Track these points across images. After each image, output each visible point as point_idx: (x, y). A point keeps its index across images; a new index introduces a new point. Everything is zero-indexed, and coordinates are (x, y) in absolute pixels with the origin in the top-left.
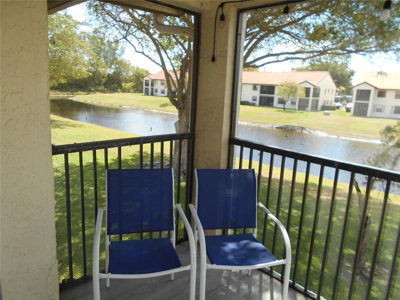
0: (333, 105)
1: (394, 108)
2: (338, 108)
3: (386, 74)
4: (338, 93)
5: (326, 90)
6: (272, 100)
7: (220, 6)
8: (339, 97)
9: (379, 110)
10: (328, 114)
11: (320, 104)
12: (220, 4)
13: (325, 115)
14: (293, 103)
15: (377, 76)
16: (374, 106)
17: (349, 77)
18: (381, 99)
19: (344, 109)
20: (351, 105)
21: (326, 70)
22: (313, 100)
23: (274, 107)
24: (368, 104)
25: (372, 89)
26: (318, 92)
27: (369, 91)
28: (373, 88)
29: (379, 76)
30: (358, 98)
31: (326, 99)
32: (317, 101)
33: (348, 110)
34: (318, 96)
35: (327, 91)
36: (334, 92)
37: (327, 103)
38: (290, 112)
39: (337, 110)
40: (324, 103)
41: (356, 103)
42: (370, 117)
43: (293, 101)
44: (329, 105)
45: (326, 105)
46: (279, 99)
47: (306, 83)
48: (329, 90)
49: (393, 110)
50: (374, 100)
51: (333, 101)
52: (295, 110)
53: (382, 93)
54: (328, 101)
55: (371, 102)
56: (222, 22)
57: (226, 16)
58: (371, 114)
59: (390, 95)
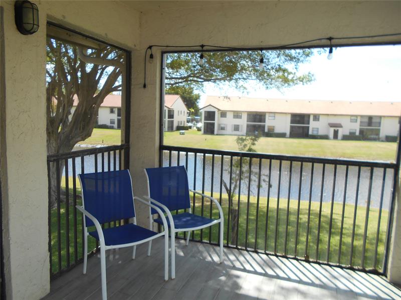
0: (185, 125)
1: (233, 126)
2: (190, 127)
3: (229, 98)
4: (188, 115)
5: (179, 111)
7: (148, 48)
8: (190, 118)
9: (223, 129)
10: (183, 134)
11: (175, 125)
12: (148, 46)
13: (180, 134)
15: (224, 100)
16: (219, 125)
17: (196, 100)
18: (223, 119)
19: (195, 128)
20: (201, 125)
21: (177, 93)
22: (168, 121)
24: (214, 123)
26: (172, 114)
27: (214, 112)
28: (217, 110)
29: (225, 99)
30: (206, 119)
31: (180, 120)
32: (172, 122)
33: (199, 129)
34: (173, 118)
35: (180, 113)
36: (186, 113)
37: (181, 124)
39: (189, 129)
40: (179, 124)
41: (204, 123)
42: (217, 135)
44: (182, 125)
45: (180, 125)
48: (181, 112)
49: (233, 129)
50: (218, 120)
51: (186, 121)
53: (223, 114)
54: (181, 122)
55: (216, 122)
56: (151, 59)
57: (154, 56)
58: (218, 132)
59: (230, 116)
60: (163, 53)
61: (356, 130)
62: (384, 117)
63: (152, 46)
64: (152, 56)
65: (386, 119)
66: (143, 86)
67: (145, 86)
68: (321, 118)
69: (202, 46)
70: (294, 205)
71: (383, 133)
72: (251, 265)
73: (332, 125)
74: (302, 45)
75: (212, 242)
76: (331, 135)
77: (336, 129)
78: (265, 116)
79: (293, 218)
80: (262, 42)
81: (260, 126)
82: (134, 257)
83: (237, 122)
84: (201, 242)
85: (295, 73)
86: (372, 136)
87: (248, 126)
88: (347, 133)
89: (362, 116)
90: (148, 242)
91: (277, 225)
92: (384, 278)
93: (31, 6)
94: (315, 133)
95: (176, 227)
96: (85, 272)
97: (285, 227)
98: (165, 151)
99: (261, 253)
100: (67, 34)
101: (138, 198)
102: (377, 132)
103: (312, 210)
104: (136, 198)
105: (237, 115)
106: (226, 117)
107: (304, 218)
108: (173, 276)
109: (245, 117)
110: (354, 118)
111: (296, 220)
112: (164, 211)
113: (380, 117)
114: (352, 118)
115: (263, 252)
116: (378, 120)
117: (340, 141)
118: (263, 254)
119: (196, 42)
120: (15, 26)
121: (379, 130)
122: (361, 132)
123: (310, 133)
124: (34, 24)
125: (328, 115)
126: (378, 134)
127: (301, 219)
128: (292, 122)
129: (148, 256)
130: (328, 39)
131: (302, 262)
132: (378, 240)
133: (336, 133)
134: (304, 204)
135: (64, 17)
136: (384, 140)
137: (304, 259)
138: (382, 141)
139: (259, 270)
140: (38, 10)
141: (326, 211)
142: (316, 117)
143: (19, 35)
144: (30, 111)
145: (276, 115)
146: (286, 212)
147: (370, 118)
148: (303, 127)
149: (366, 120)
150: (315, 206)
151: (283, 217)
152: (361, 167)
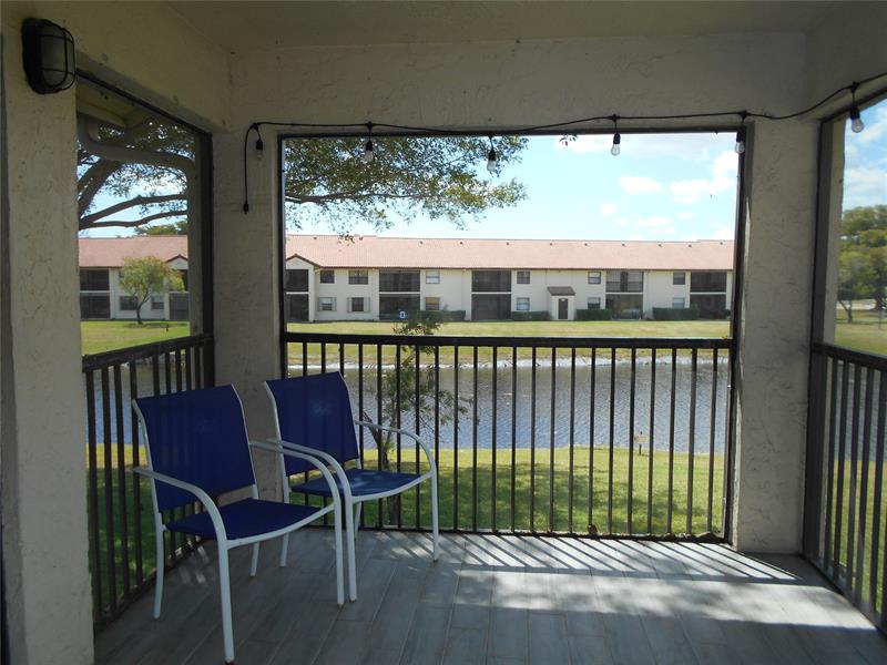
1: (350, 301)
6: (105, 301)
7: (251, 128)
9: (328, 308)
14: (157, 306)
16: (318, 300)
18: (328, 286)
23: (114, 319)
25: (310, 268)
27: (305, 272)
28: (312, 266)
29: (343, 240)
38: (155, 326)
42: (314, 322)
43: (156, 301)
46: (122, 298)
47: (180, 259)
49: (350, 307)
50: (316, 289)
52: (163, 320)
53: (327, 275)
55: (311, 293)
56: (259, 151)
57: (264, 143)
58: (316, 315)
59: (341, 278)
60: (281, 138)
61: (599, 299)
62: (649, 270)
63: (259, 124)
64: (259, 145)
65: (651, 274)
66: (242, 208)
67: (246, 208)
68: (533, 275)
69: (370, 125)
70: (504, 458)
71: (648, 304)
72: (495, 557)
73: (554, 291)
74: (563, 128)
75: (403, 527)
76: (555, 312)
77: (563, 298)
78: (419, 275)
79: (502, 483)
80: (490, 120)
81: (408, 299)
82: (253, 574)
83: (358, 291)
84: (379, 528)
85: (485, 183)
86: (630, 311)
87: (382, 299)
88: (585, 307)
89: (609, 271)
90: (281, 537)
91: (475, 500)
92: (727, 546)
93: (61, 35)
94: (523, 308)
95: (354, 494)
96: (157, 614)
97: (490, 502)
98: (290, 345)
99: (507, 534)
100: (102, 93)
101: (259, 444)
102: (638, 302)
103: (538, 464)
104: (254, 443)
105: (358, 276)
106: (333, 282)
107: (524, 481)
108: (354, 596)
109: (374, 279)
110: (594, 274)
111: (510, 488)
112: (327, 464)
113: (642, 272)
114: (592, 275)
115: (509, 531)
116: (638, 279)
117: (571, 323)
118: (510, 535)
119: (354, 116)
120: (23, 74)
121: (640, 298)
122: (609, 301)
123: (514, 308)
124: (66, 72)
125: (546, 269)
126: (640, 306)
127: (520, 483)
128: (476, 287)
129: (281, 568)
130: (610, 118)
131: (585, 540)
132: (671, 507)
133: (563, 306)
134: (523, 455)
135: (105, 57)
136: (651, 316)
137: (586, 533)
138: (648, 319)
139: (513, 563)
140: (73, 43)
141: (562, 463)
142: (524, 275)
143: (30, 92)
144: (50, 259)
145: (442, 272)
146: (490, 474)
147: (624, 273)
148: (498, 297)
149: (617, 278)
150: (543, 456)
151: (485, 484)
152: (678, 350)
